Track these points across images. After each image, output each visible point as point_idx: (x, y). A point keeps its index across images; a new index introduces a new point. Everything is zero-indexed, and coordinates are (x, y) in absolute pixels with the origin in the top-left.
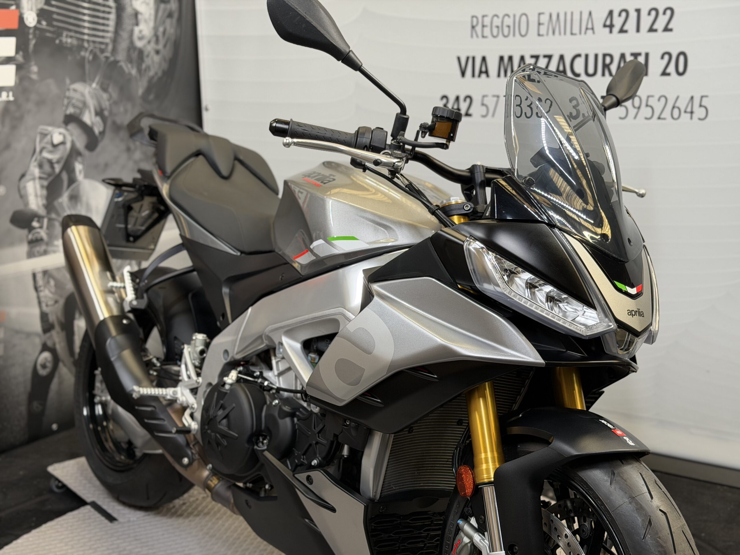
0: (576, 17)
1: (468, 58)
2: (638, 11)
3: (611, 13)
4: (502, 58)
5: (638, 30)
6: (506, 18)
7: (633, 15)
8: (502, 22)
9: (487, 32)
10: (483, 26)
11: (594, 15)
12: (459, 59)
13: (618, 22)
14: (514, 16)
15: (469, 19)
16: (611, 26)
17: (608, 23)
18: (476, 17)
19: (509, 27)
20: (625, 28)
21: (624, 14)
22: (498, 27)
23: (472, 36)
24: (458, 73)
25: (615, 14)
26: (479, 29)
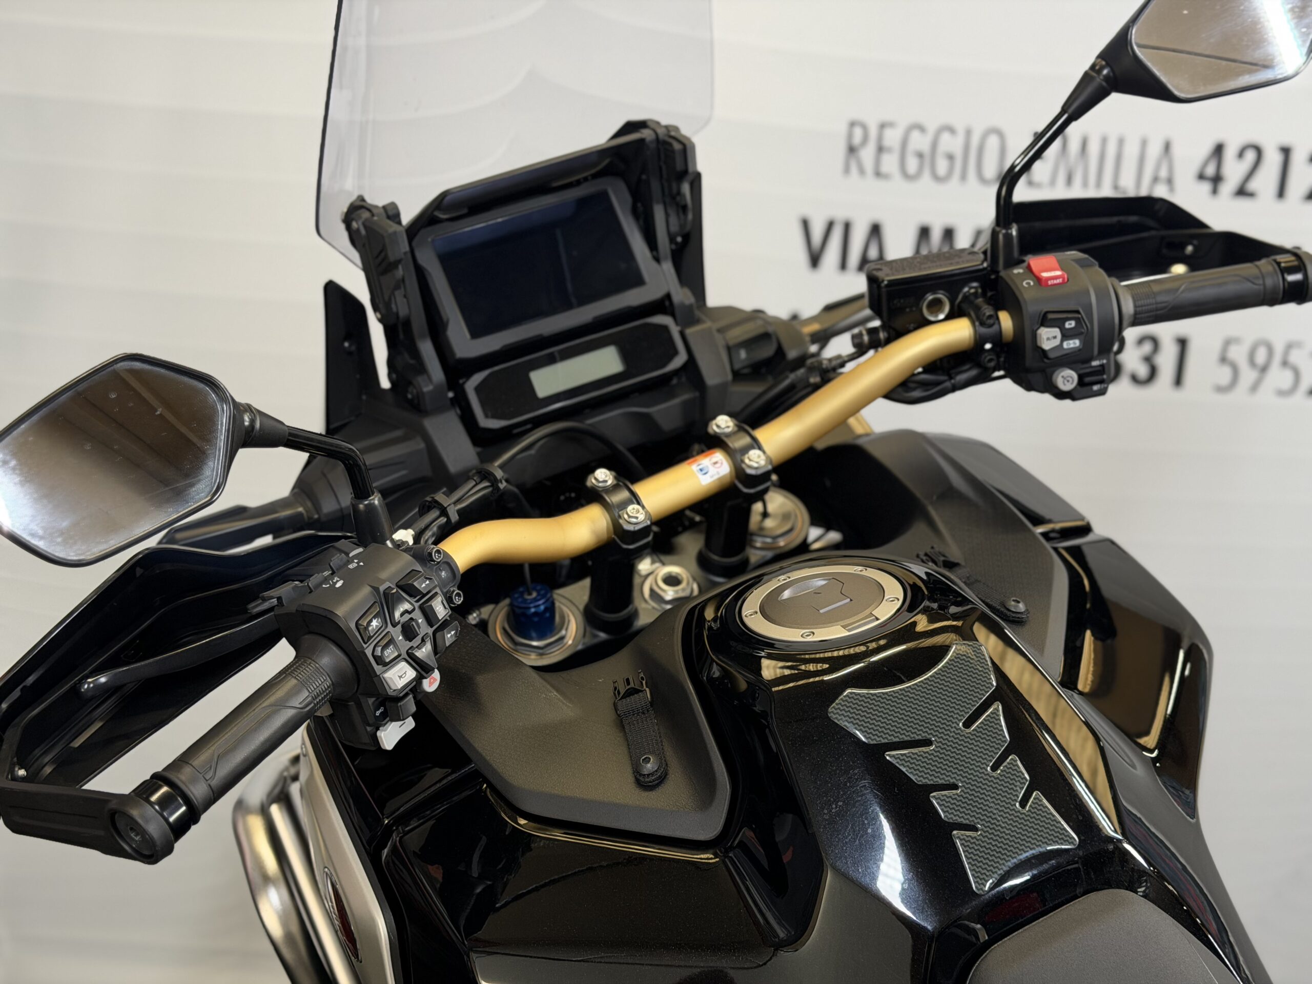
0: (1131, 151)
1: (830, 226)
2: (1286, 152)
3: (1219, 150)
4: (924, 232)
5: (1281, 192)
6: (946, 137)
7: (1273, 159)
8: (934, 145)
9: (890, 163)
10: (880, 149)
11: (1176, 150)
12: (805, 225)
13: (1234, 171)
14: (968, 133)
15: (843, 128)
16: (1217, 180)
17: (1210, 170)
18: (864, 127)
19: (951, 157)
20: (1252, 186)
21: (1250, 156)
22: (920, 155)
23: (847, 170)
24: (802, 257)
25: (1230, 154)
26: (867, 155)
